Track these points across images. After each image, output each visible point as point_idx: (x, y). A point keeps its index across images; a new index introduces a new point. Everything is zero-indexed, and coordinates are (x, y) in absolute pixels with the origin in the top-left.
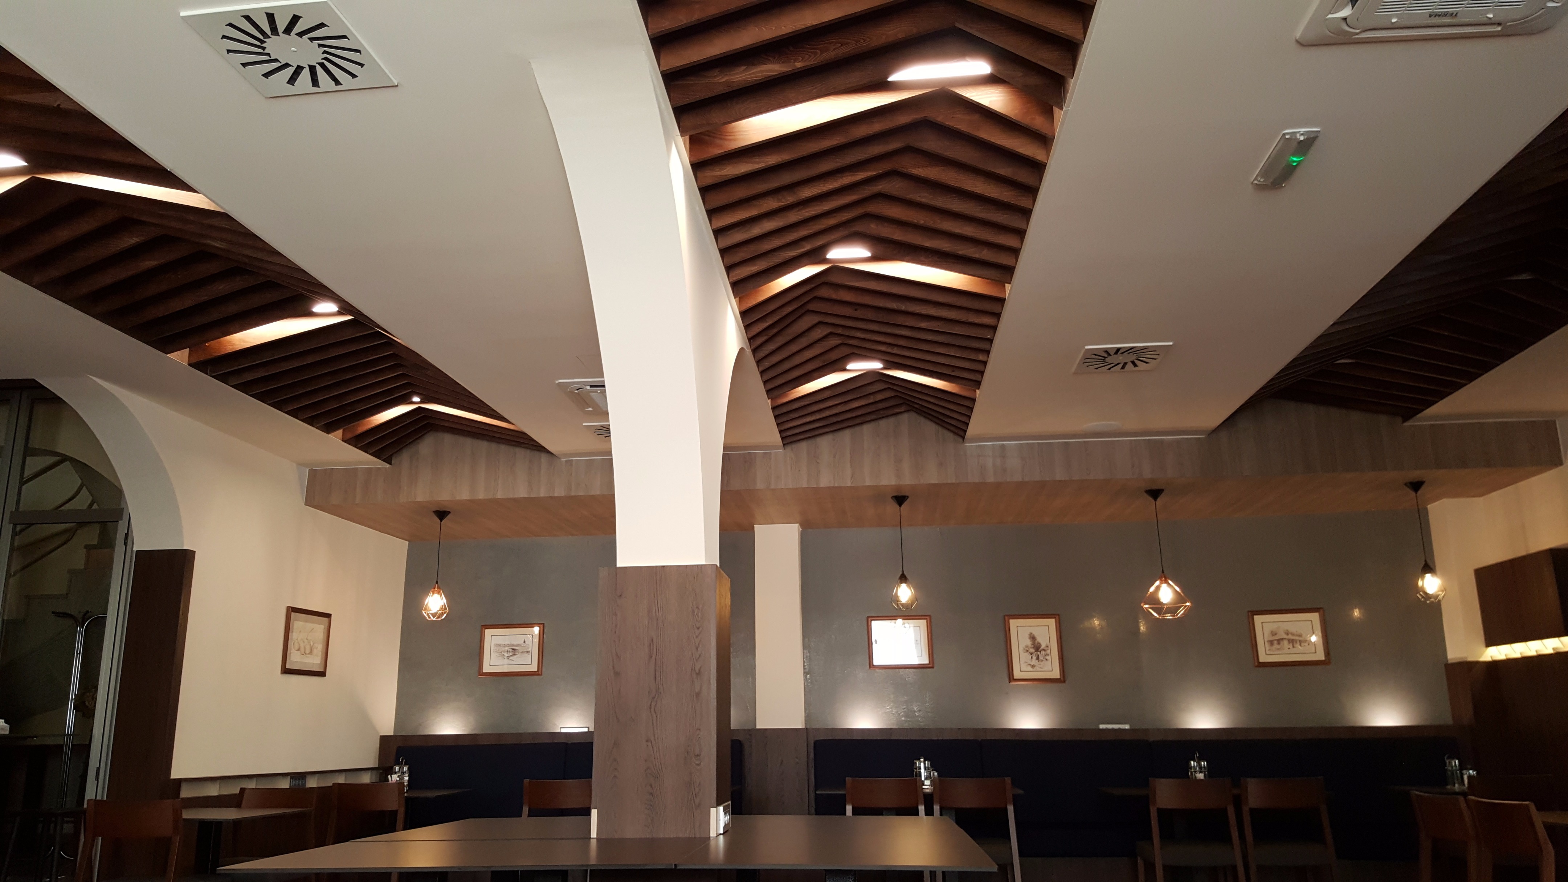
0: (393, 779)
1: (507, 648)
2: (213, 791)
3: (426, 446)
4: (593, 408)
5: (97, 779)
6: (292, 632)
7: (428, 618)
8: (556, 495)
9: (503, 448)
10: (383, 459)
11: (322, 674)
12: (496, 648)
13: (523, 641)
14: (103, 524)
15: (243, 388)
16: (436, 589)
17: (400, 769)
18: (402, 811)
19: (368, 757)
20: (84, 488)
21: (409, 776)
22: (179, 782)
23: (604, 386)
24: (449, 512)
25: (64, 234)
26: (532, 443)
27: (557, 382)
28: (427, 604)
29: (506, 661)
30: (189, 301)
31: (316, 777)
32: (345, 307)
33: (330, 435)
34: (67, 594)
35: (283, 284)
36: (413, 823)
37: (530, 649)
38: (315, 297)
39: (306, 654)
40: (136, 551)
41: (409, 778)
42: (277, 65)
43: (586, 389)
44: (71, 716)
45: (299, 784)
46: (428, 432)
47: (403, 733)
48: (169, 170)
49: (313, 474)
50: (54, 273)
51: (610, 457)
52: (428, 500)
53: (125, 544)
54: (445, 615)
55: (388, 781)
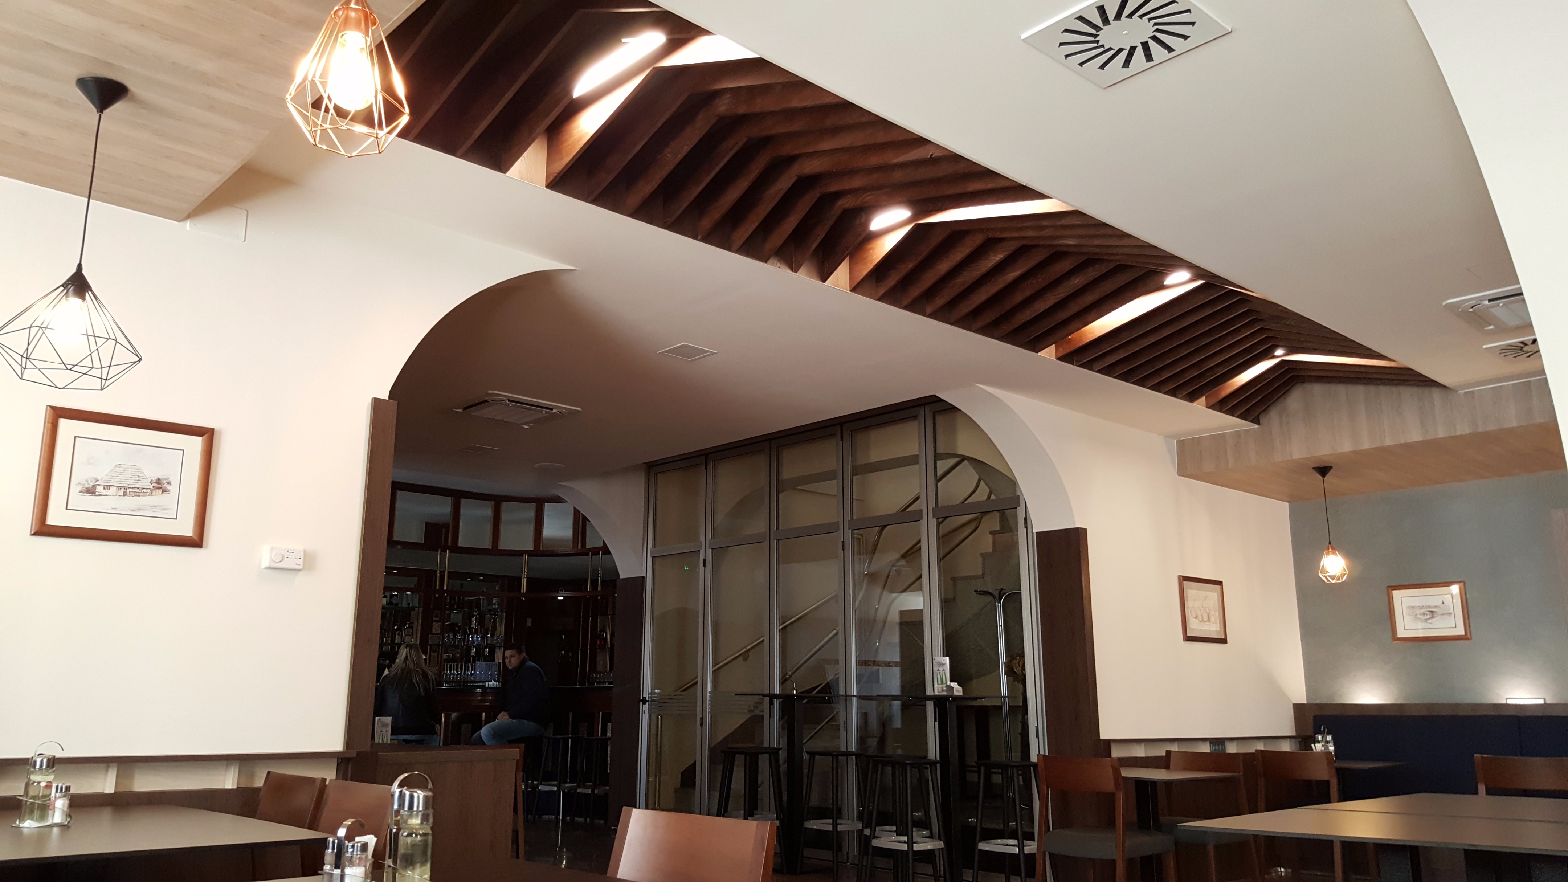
0: (1317, 748)
1: (1422, 611)
2: (1140, 752)
3: (1295, 400)
4: (1494, 325)
5: (1038, 737)
6: (1187, 600)
7: (1326, 581)
8: (1458, 434)
9: (1383, 389)
10: (1250, 420)
11: (1223, 641)
12: (1409, 611)
13: (1441, 602)
14: (1002, 512)
15: (1107, 371)
16: (1330, 550)
17: (1323, 737)
18: (1334, 782)
19: (1285, 726)
20: (982, 482)
21: (1335, 745)
22: (1108, 742)
23: (1522, 294)
24: (1331, 468)
25: (944, 266)
26: (1421, 378)
27: (1444, 304)
28: (1323, 566)
29: (1420, 625)
30: (1050, 300)
31: (1235, 743)
32: (1198, 272)
33: (1193, 404)
34: (982, 574)
35: (1133, 265)
36: (1347, 795)
37: (1452, 611)
38: (1164, 270)
39: (1204, 622)
40: (1036, 533)
41: (1334, 748)
42: (1111, 53)
43: (1484, 305)
44: (1004, 680)
45: (1219, 750)
46: (1293, 386)
47: (1318, 702)
48: (1024, 185)
49: (1181, 444)
50: (940, 301)
51: (1544, 377)
52: (1305, 456)
53: (1026, 527)
54: (1346, 576)
55: (1312, 750)
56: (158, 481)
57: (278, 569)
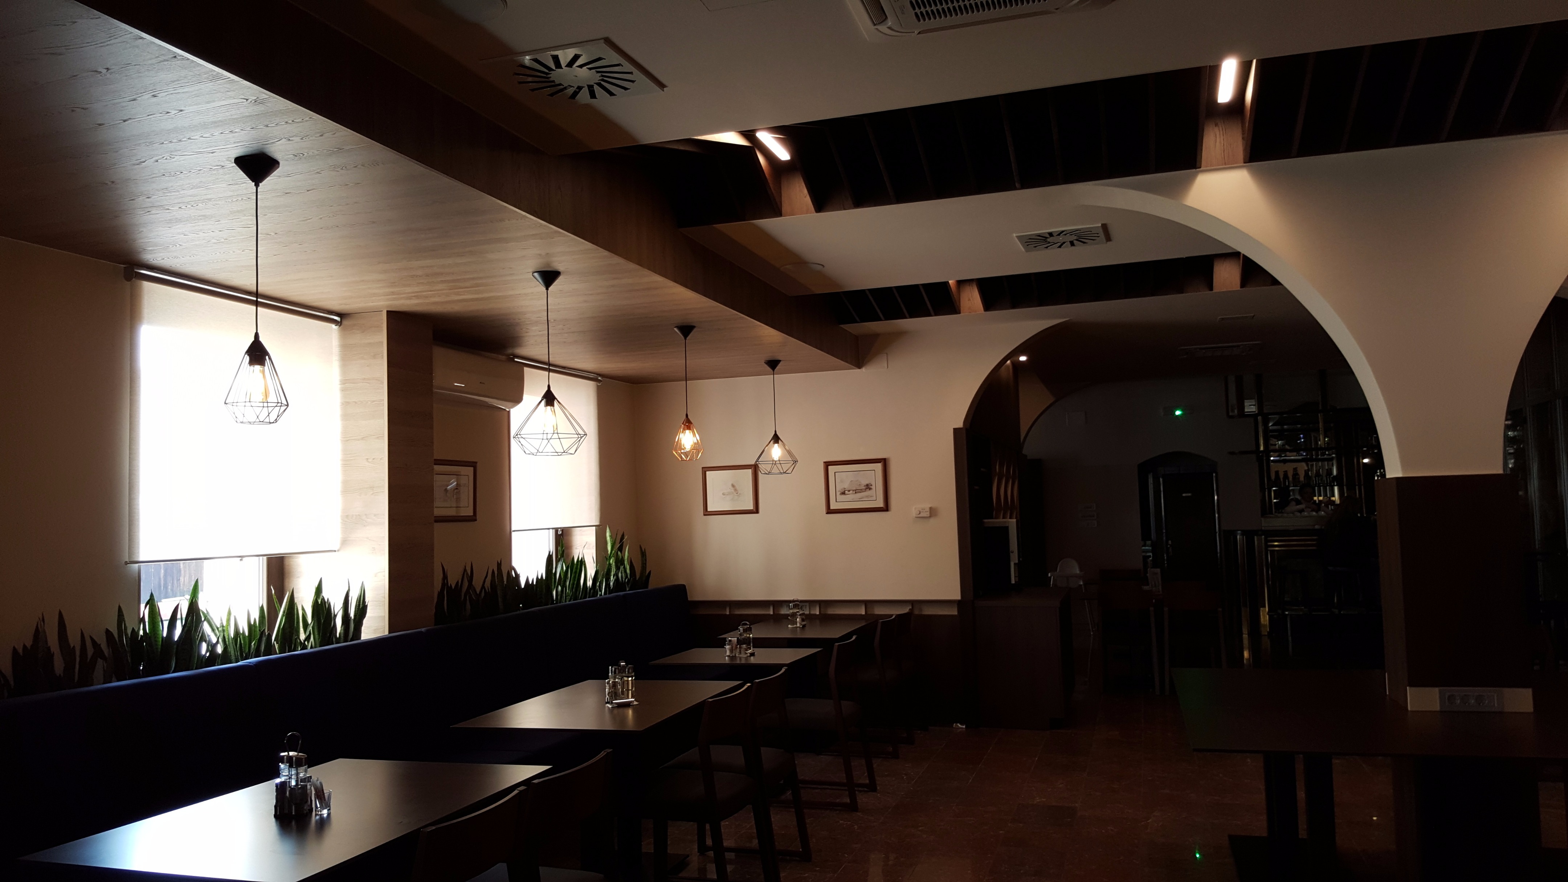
56: (867, 485)
57: (920, 518)
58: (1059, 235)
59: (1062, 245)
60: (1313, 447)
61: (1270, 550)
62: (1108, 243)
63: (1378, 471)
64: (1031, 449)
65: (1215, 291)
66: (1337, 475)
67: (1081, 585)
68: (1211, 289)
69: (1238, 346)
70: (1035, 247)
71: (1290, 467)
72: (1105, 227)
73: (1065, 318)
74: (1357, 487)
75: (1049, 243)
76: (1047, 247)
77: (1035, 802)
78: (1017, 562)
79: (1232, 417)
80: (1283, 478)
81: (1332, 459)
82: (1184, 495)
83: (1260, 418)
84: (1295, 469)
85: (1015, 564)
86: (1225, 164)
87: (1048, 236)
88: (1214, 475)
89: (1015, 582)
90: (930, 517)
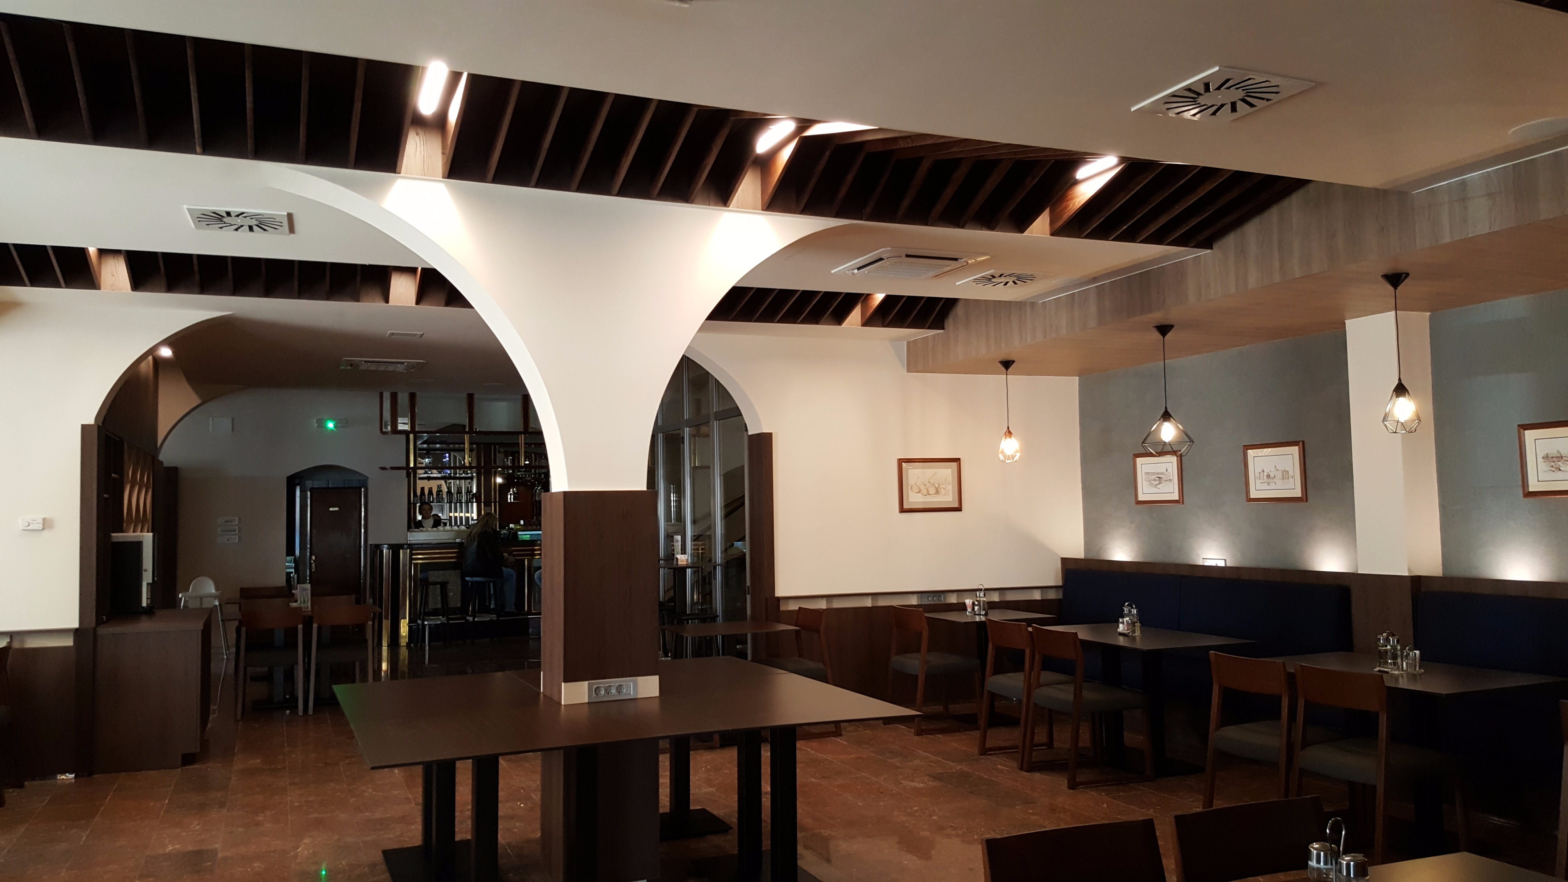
1: (1154, 477)
3: (961, 308)
5: (748, 593)
6: (908, 479)
10: (927, 328)
11: (959, 509)
12: (1146, 477)
13: (1165, 469)
22: (779, 599)
24: (1013, 362)
28: (1001, 449)
29: (1155, 490)
31: (958, 594)
33: (843, 326)
37: (1172, 478)
39: (930, 494)
40: (749, 436)
45: (934, 601)
49: (909, 345)
57: (28, 530)
58: (238, 216)
59: (239, 228)
60: (458, 465)
61: (414, 563)
62: (292, 235)
63: (511, 490)
64: (169, 455)
65: (390, 303)
66: (476, 492)
67: (216, 606)
68: (387, 302)
69: (403, 363)
70: (208, 225)
71: (434, 484)
72: (290, 216)
73: (227, 311)
74: (493, 504)
75: (225, 223)
76: (221, 228)
77: (167, 851)
78: (151, 581)
79: (385, 433)
80: (428, 495)
81: (472, 478)
82: (331, 509)
83: (411, 436)
84: (439, 486)
85: (148, 584)
86: (425, 175)
87: (225, 215)
88: (363, 489)
89: (147, 604)
90: (43, 529)
